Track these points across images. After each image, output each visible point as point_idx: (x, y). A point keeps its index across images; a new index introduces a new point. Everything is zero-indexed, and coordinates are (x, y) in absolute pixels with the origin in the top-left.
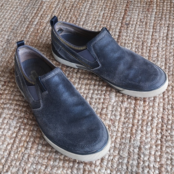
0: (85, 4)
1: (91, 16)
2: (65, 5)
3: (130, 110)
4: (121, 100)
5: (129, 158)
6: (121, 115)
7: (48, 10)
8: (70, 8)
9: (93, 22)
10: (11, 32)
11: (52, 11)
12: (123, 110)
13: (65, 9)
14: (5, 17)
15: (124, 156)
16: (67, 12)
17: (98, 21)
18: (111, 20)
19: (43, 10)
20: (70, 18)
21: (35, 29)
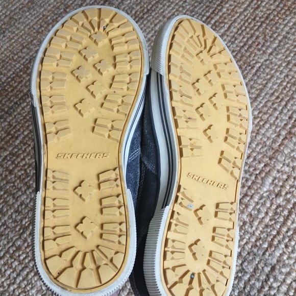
0: (288, 18)
1: (290, 42)
2: (257, 12)
3: (283, 211)
4: (276, 191)
5: (252, 276)
6: (267, 213)
7: (229, 15)
8: (262, 20)
9: (288, 52)
11: (233, 19)
12: (274, 207)
13: (254, 19)
14: (164, 14)
15: (247, 271)
16: (255, 26)
19: (220, 14)
20: (254, 38)
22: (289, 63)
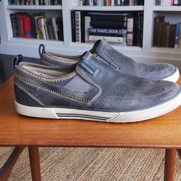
0: (129, 159)
1: (132, 168)
2: (114, 158)
7: (101, 159)
8: (117, 160)
9: (132, 173)
10: (72, 170)
11: (104, 160)
13: (114, 160)
14: (70, 160)
16: (114, 163)
17: (136, 173)
18: (146, 174)
19: (97, 159)
20: (115, 167)
21: (88, 171)
22: (133, 177)
